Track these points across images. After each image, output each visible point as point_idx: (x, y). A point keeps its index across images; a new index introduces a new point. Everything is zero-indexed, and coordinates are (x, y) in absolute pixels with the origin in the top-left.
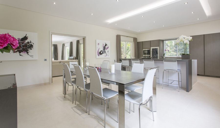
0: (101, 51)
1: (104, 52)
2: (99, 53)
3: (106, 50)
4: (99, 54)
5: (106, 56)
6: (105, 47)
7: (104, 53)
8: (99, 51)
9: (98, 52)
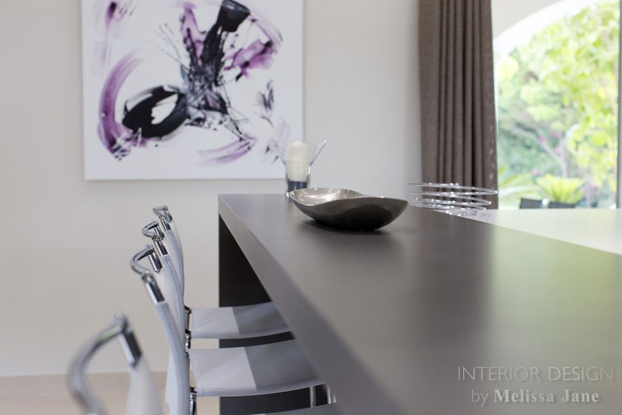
0: (159, 94)
1: (207, 107)
2: (119, 116)
3: (228, 76)
4: (126, 133)
5: (234, 157)
6: (213, 42)
7: (196, 113)
8: (129, 95)
9: (107, 109)
